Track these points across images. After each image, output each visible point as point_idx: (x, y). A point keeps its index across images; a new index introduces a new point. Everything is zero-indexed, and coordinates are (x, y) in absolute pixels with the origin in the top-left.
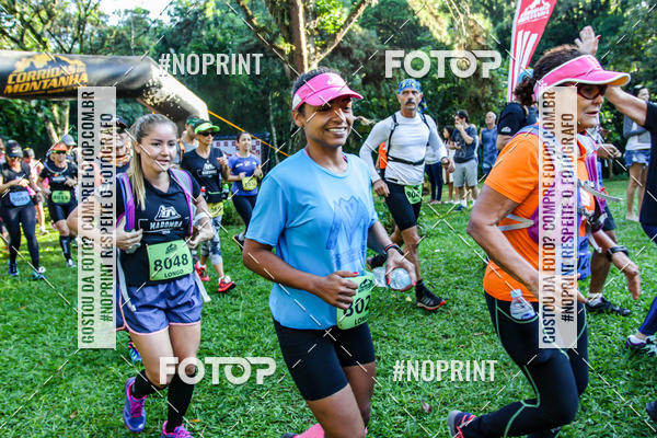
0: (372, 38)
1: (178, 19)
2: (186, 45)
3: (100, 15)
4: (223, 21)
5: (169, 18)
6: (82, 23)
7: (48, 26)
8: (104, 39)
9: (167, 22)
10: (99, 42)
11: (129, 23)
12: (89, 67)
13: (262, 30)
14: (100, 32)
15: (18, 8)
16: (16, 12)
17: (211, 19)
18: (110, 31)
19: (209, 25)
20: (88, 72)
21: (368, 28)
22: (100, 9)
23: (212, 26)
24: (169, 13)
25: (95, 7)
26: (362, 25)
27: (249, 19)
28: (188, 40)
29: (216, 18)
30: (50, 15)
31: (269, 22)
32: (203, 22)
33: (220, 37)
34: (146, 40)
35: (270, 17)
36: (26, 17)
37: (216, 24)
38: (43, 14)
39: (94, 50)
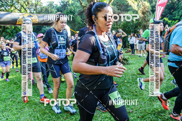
0: (115, 9)
1: (62, 4)
2: (64, 11)
3: (41, 3)
4: (74, 4)
5: (59, 4)
6: (36, 5)
7: (28, 6)
8: (42, 10)
11: (49, 5)
12: (39, 17)
13: (85, 7)
14: (41, 8)
15: (20, 2)
16: (19, 3)
17: (71, 4)
18: (44, 8)
19: (70, 5)
20: (38, 19)
21: (114, 6)
22: (41, 2)
23: (71, 6)
24: (59, 2)
25: (40, 1)
26: (112, 5)
27: (81, 4)
28: (65, 10)
29: (72, 4)
30: (28, 3)
31: (87, 5)
32: (68, 5)
33: (73, 9)
34: (53, 10)
35: (87, 3)
36: (22, 4)
37: (72, 5)
38: (26, 3)
39: (39, 13)
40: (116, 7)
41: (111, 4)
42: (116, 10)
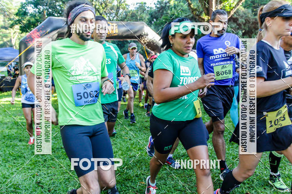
0: (249, 13)
1: (158, 6)
2: (161, 17)
3: (126, 5)
4: (178, 6)
5: (154, 6)
6: (118, 8)
7: (105, 10)
8: (126, 15)
9: (154, 7)
10: (125, 16)
11: (138, 8)
12: (119, 26)
13: (196, 10)
14: (125, 12)
15: (94, 3)
16: (93, 4)
17: (173, 6)
18: (130, 12)
19: (171, 8)
20: (118, 29)
21: (248, 8)
22: (126, 3)
23: (173, 9)
24: (155, 4)
25: (124, 2)
26: (245, 7)
27: (189, 5)
28: (162, 15)
29: (175, 6)
30: (106, 5)
31: (198, 7)
32: (169, 7)
33: (176, 14)
34: (144, 15)
35: (200, 4)
36: (97, 7)
37: (175, 8)
38: (104, 5)
39: (122, 20)
40: (250, 10)
41: (241, 4)
42: (250, 16)
